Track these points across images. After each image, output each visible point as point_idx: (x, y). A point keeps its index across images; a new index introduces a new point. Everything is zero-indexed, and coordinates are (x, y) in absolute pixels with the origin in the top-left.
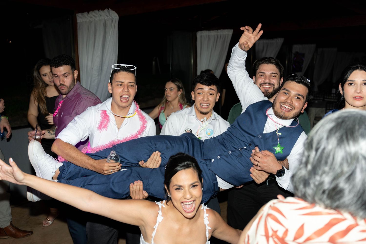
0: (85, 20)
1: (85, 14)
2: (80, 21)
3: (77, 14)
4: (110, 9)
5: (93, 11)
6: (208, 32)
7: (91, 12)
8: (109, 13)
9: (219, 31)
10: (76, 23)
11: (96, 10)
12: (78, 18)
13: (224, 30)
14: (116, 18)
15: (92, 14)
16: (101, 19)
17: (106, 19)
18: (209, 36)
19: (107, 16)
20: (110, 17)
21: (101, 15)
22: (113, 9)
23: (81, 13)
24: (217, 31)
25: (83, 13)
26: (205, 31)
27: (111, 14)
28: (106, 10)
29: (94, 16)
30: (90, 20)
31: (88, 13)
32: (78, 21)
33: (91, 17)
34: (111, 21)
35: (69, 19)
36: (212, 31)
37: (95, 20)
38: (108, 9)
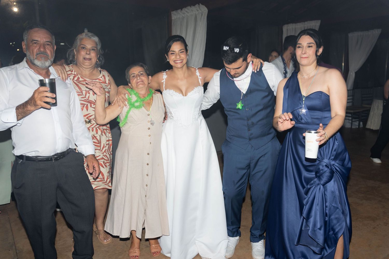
0: (179, 17)
1: (179, 11)
2: (175, 17)
3: (172, 12)
4: (200, 4)
5: (186, 8)
6: (294, 24)
7: (183, 9)
8: (199, 7)
9: (306, 23)
10: (171, 20)
11: (188, 6)
12: (172, 15)
13: (311, 22)
14: (205, 11)
15: (185, 10)
16: (192, 14)
17: (196, 13)
18: (295, 28)
19: (198, 11)
20: (201, 11)
21: (192, 10)
22: (202, 4)
23: (175, 11)
24: (303, 23)
25: (177, 11)
26: (292, 24)
27: (201, 8)
28: (197, 5)
29: (186, 11)
30: (183, 16)
31: (182, 10)
32: (173, 18)
33: (184, 13)
34: (201, 15)
35: (165, 17)
36: (298, 24)
37: (187, 15)
38: (199, 4)
